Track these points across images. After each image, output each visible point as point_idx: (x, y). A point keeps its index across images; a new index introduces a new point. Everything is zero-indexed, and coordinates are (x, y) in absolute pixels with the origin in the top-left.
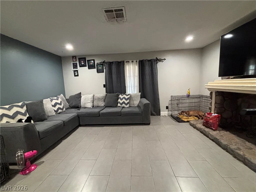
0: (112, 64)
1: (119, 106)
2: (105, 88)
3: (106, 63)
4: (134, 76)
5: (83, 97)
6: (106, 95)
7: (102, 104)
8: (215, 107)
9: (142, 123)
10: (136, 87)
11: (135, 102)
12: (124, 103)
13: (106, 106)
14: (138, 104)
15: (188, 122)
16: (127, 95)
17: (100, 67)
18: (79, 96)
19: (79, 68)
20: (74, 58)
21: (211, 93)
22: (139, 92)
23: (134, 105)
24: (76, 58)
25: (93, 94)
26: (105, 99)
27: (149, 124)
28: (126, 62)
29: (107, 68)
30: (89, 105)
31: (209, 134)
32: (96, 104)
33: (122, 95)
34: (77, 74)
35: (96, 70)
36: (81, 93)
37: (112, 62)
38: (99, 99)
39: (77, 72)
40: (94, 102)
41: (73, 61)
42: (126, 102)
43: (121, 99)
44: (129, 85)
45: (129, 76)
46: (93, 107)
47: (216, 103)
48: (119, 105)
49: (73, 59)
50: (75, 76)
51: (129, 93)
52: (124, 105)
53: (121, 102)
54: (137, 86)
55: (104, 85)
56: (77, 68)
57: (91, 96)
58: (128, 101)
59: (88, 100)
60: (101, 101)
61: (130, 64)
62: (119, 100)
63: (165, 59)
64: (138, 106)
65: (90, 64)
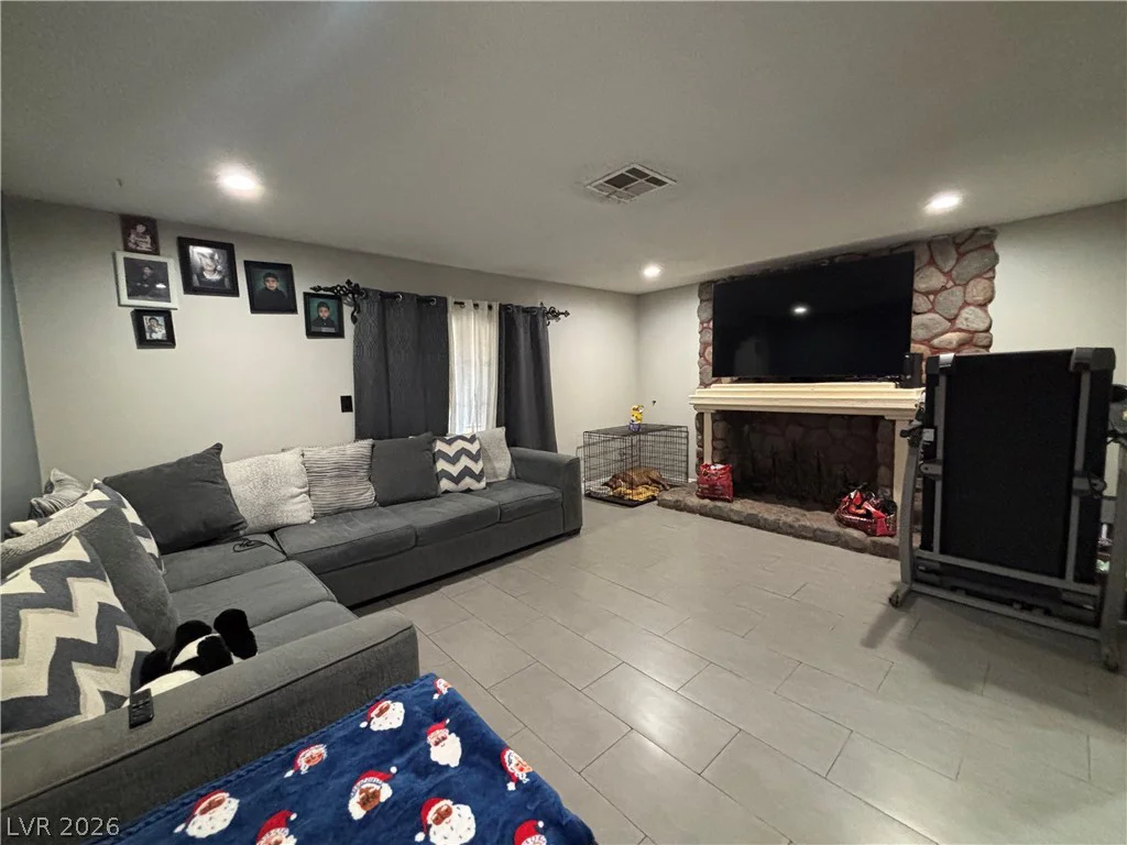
0: (393, 304)
1: (447, 492)
2: (350, 417)
6: (373, 446)
7: (368, 495)
8: (714, 448)
9: (563, 532)
11: (497, 465)
12: (467, 472)
13: (383, 502)
14: (508, 470)
15: (648, 500)
16: (450, 442)
17: (324, 309)
18: (216, 466)
19: (180, 300)
20: (140, 228)
21: (700, 417)
22: (498, 426)
23: (496, 476)
24: (153, 233)
25: (297, 450)
26: (375, 468)
27: (576, 532)
28: (456, 303)
30: (299, 510)
31: (732, 510)
32: (329, 495)
33: (448, 442)
34: (158, 336)
35: (297, 321)
36: (218, 447)
37: (394, 296)
38: (343, 471)
39: (161, 320)
41: (127, 249)
42: (476, 468)
43: (453, 460)
46: (314, 515)
47: (714, 439)
48: (445, 484)
49: (128, 235)
51: (469, 431)
52: (468, 482)
53: (455, 470)
54: (488, 403)
55: (342, 398)
56: (166, 300)
57: (290, 461)
58: (481, 463)
59: (288, 484)
60: (354, 480)
61: (468, 314)
62: (441, 465)
63: (566, 314)
64: (510, 478)
65: (261, 285)
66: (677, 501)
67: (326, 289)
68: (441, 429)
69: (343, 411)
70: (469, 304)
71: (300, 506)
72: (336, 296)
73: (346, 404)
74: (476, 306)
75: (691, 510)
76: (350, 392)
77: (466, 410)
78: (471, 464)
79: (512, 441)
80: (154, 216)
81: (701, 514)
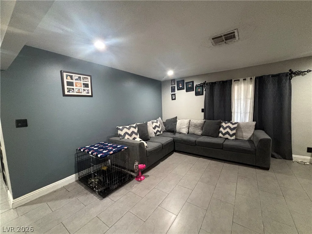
0: (215, 85)
1: (220, 137)
3: (207, 84)
4: (246, 98)
5: (179, 122)
6: (205, 122)
9: (255, 165)
10: (248, 114)
11: (244, 134)
12: (227, 133)
14: (249, 137)
16: (233, 124)
17: (199, 89)
18: (175, 120)
19: (177, 92)
20: (173, 81)
22: (253, 121)
23: (243, 137)
24: (174, 82)
25: (189, 120)
26: (204, 127)
27: (267, 169)
28: (235, 81)
29: (208, 90)
30: (184, 131)
32: (192, 130)
33: (226, 123)
34: (174, 98)
35: (194, 92)
36: (177, 117)
39: (174, 95)
40: (190, 128)
41: (172, 85)
42: (231, 133)
43: (224, 129)
44: (238, 110)
45: (238, 99)
46: (188, 133)
48: (220, 135)
49: (171, 83)
50: (172, 99)
51: (236, 121)
52: (227, 136)
53: (224, 131)
54: (250, 113)
55: (202, 109)
56: (175, 92)
57: (187, 121)
58: (234, 131)
60: (197, 128)
61: (241, 83)
62: (221, 129)
63: (309, 71)
64: (249, 140)
65: (188, 87)
67: (199, 85)
69: (202, 112)
70: (242, 80)
72: (202, 86)
74: (244, 80)
78: (229, 131)
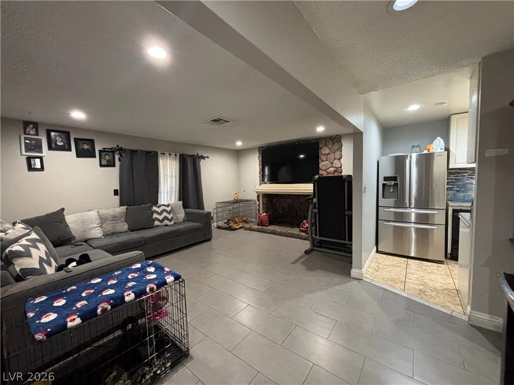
0: (136, 154)
1: (157, 226)
2: (118, 197)
4: (172, 176)
6: (127, 209)
7: (125, 227)
8: (263, 208)
9: (204, 240)
11: (178, 216)
12: (166, 218)
13: (131, 230)
14: (183, 217)
15: (240, 228)
17: (107, 156)
18: (62, 217)
19: (47, 153)
20: (31, 126)
21: (258, 196)
22: (180, 201)
23: (178, 219)
24: (36, 128)
25: (96, 210)
26: (127, 217)
27: (210, 240)
28: (161, 153)
29: (127, 160)
30: (97, 233)
31: (267, 229)
32: (109, 228)
33: (157, 207)
34: (37, 167)
35: (97, 160)
37: (136, 151)
38: (115, 218)
39: (39, 160)
41: (25, 134)
42: (169, 217)
43: (160, 214)
44: (164, 189)
45: (164, 176)
46: (105, 235)
47: (263, 204)
48: (156, 223)
49: (26, 129)
52: (166, 222)
53: (161, 218)
54: (175, 192)
55: (115, 190)
57: (93, 214)
58: (171, 215)
59: (93, 223)
60: (119, 222)
61: (167, 157)
62: (155, 216)
63: (208, 157)
64: (184, 221)
65: (81, 147)
66: (250, 227)
67: (108, 149)
68: (155, 202)
69: (115, 195)
70: (167, 154)
71: (98, 231)
72: (112, 151)
73: (116, 192)
74: (170, 154)
75: (254, 230)
76: (118, 188)
77: (166, 194)
78: (167, 215)
79: (185, 206)
80: (38, 122)
81: (258, 231)
